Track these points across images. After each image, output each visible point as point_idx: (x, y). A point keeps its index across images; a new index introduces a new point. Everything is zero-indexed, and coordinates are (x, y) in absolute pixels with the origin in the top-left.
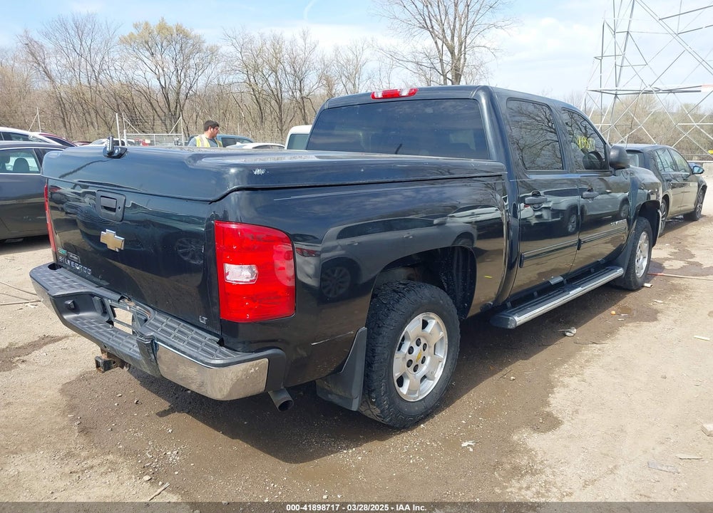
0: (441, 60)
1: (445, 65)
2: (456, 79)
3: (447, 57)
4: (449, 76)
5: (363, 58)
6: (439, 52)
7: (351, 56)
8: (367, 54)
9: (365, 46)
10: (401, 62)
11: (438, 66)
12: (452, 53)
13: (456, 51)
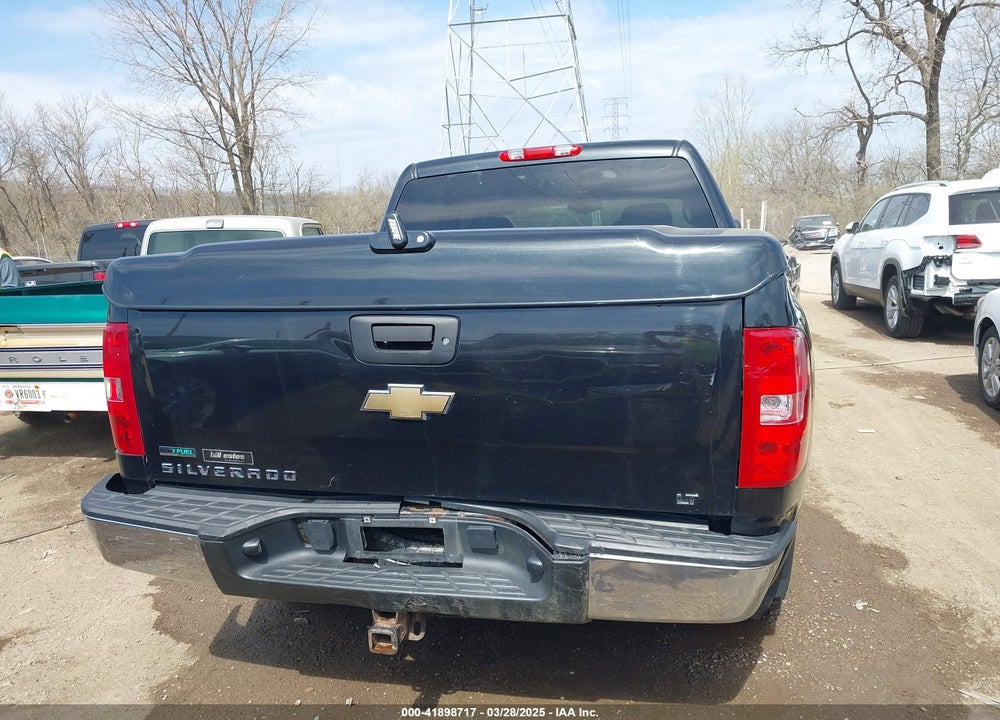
0: (221, 128)
1: (228, 136)
2: (246, 154)
3: (229, 124)
4: (236, 150)
5: (90, 123)
6: (217, 117)
7: (67, 120)
8: (95, 116)
9: (90, 106)
10: (156, 130)
11: (218, 136)
12: (235, 117)
13: (240, 115)
